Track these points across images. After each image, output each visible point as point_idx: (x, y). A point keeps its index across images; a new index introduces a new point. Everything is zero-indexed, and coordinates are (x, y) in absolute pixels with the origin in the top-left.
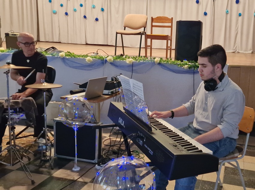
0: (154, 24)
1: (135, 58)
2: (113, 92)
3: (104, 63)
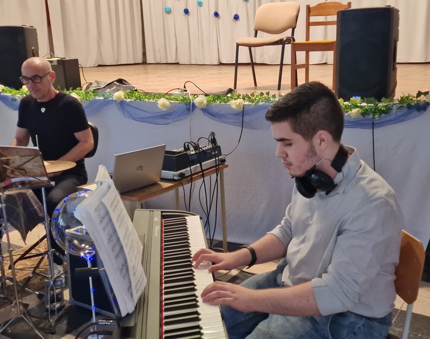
1: (249, 98)
2: (184, 174)
3: (190, 110)
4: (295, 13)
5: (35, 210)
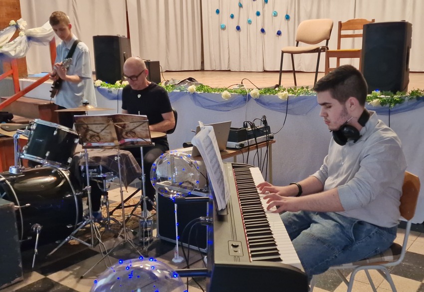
0: (343, 32)
1: (293, 91)
2: (243, 145)
3: (246, 100)
4: (329, 28)
5: (134, 168)
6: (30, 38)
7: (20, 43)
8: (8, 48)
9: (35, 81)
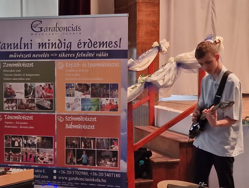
6: (180, 65)
7: (170, 70)
8: (157, 77)
9: (181, 112)
